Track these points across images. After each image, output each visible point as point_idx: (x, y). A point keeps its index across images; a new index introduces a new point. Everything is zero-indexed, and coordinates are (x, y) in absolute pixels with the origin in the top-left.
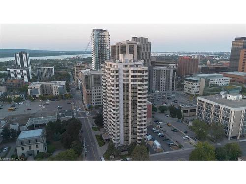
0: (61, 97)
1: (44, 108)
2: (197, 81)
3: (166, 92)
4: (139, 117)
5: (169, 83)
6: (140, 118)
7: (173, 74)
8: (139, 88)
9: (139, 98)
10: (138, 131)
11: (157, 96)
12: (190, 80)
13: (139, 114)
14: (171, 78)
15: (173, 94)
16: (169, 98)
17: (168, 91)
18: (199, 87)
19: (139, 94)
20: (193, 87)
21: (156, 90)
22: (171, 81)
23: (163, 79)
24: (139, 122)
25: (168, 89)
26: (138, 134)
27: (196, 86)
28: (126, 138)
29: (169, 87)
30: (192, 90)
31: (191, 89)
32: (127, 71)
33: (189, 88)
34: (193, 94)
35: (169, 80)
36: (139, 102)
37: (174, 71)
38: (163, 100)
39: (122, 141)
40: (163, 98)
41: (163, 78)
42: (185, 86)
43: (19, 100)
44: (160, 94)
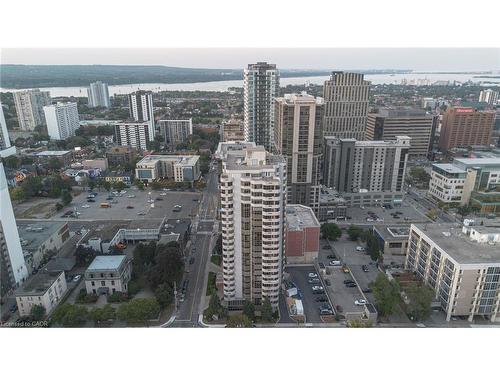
0: (187, 185)
1: (152, 206)
2: (457, 175)
3: (383, 194)
4: (265, 262)
5: (391, 176)
6: (268, 262)
7: (402, 158)
8: (264, 213)
9: (266, 230)
10: (264, 282)
11: (362, 199)
12: (442, 172)
13: (266, 255)
14: (396, 166)
15: (397, 197)
16: (388, 207)
17: (388, 192)
18: (462, 187)
19: (265, 224)
20: (446, 187)
21: (362, 187)
22: (396, 173)
23: (378, 168)
24: (265, 268)
25: (389, 188)
26: (263, 287)
27: (454, 185)
28: (246, 290)
29: (390, 183)
30: (444, 193)
31: (441, 190)
32: (247, 184)
33: (438, 188)
34: (446, 201)
35: (392, 169)
36: (266, 237)
37: (404, 152)
38: (373, 210)
39: (239, 294)
40: (374, 205)
41: (379, 164)
42: (431, 181)
43: (120, 187)
44: (367, 197)
